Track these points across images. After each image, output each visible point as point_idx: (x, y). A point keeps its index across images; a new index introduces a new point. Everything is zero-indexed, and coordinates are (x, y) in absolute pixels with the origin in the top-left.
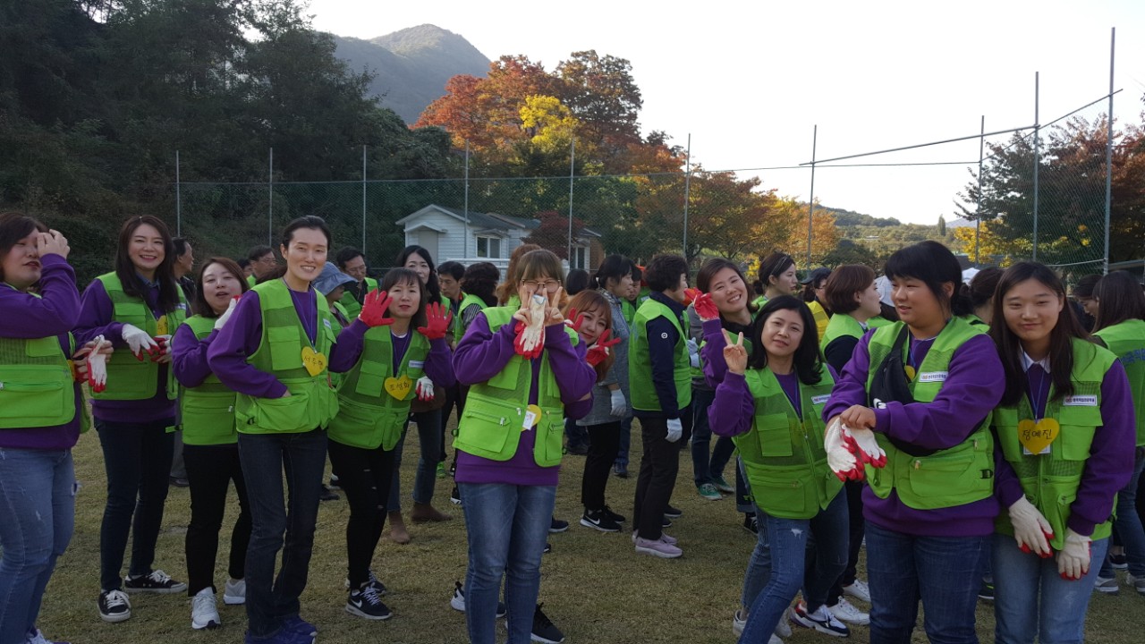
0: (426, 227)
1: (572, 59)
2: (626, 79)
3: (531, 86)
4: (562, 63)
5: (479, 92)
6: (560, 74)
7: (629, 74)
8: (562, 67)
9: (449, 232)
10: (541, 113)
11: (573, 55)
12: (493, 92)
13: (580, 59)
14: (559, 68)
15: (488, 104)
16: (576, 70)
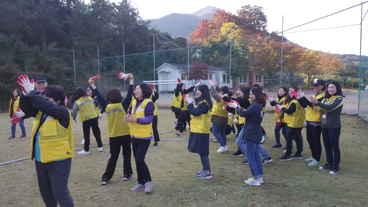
0: (164, 71)
1: (241, 9)
2: (261, 14)
3: (226, 20)
4: (238, 10)
5: (209, 24)
6: (237, 15)
7: (262, 12)
8: (238, 12)
9: (171, 72)
10: (228, 29)
11: (242, 7)
12: (213, 23)
13: (244, 8)
14: (237, 12)
15: (212, 28)
16: (243, 12)
